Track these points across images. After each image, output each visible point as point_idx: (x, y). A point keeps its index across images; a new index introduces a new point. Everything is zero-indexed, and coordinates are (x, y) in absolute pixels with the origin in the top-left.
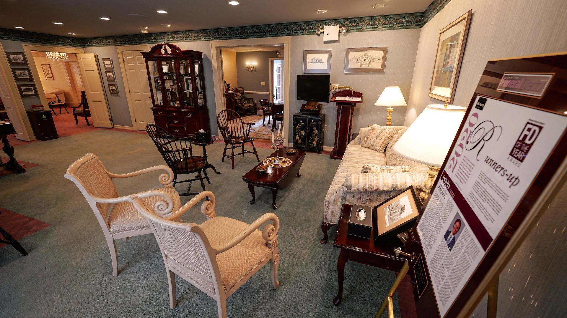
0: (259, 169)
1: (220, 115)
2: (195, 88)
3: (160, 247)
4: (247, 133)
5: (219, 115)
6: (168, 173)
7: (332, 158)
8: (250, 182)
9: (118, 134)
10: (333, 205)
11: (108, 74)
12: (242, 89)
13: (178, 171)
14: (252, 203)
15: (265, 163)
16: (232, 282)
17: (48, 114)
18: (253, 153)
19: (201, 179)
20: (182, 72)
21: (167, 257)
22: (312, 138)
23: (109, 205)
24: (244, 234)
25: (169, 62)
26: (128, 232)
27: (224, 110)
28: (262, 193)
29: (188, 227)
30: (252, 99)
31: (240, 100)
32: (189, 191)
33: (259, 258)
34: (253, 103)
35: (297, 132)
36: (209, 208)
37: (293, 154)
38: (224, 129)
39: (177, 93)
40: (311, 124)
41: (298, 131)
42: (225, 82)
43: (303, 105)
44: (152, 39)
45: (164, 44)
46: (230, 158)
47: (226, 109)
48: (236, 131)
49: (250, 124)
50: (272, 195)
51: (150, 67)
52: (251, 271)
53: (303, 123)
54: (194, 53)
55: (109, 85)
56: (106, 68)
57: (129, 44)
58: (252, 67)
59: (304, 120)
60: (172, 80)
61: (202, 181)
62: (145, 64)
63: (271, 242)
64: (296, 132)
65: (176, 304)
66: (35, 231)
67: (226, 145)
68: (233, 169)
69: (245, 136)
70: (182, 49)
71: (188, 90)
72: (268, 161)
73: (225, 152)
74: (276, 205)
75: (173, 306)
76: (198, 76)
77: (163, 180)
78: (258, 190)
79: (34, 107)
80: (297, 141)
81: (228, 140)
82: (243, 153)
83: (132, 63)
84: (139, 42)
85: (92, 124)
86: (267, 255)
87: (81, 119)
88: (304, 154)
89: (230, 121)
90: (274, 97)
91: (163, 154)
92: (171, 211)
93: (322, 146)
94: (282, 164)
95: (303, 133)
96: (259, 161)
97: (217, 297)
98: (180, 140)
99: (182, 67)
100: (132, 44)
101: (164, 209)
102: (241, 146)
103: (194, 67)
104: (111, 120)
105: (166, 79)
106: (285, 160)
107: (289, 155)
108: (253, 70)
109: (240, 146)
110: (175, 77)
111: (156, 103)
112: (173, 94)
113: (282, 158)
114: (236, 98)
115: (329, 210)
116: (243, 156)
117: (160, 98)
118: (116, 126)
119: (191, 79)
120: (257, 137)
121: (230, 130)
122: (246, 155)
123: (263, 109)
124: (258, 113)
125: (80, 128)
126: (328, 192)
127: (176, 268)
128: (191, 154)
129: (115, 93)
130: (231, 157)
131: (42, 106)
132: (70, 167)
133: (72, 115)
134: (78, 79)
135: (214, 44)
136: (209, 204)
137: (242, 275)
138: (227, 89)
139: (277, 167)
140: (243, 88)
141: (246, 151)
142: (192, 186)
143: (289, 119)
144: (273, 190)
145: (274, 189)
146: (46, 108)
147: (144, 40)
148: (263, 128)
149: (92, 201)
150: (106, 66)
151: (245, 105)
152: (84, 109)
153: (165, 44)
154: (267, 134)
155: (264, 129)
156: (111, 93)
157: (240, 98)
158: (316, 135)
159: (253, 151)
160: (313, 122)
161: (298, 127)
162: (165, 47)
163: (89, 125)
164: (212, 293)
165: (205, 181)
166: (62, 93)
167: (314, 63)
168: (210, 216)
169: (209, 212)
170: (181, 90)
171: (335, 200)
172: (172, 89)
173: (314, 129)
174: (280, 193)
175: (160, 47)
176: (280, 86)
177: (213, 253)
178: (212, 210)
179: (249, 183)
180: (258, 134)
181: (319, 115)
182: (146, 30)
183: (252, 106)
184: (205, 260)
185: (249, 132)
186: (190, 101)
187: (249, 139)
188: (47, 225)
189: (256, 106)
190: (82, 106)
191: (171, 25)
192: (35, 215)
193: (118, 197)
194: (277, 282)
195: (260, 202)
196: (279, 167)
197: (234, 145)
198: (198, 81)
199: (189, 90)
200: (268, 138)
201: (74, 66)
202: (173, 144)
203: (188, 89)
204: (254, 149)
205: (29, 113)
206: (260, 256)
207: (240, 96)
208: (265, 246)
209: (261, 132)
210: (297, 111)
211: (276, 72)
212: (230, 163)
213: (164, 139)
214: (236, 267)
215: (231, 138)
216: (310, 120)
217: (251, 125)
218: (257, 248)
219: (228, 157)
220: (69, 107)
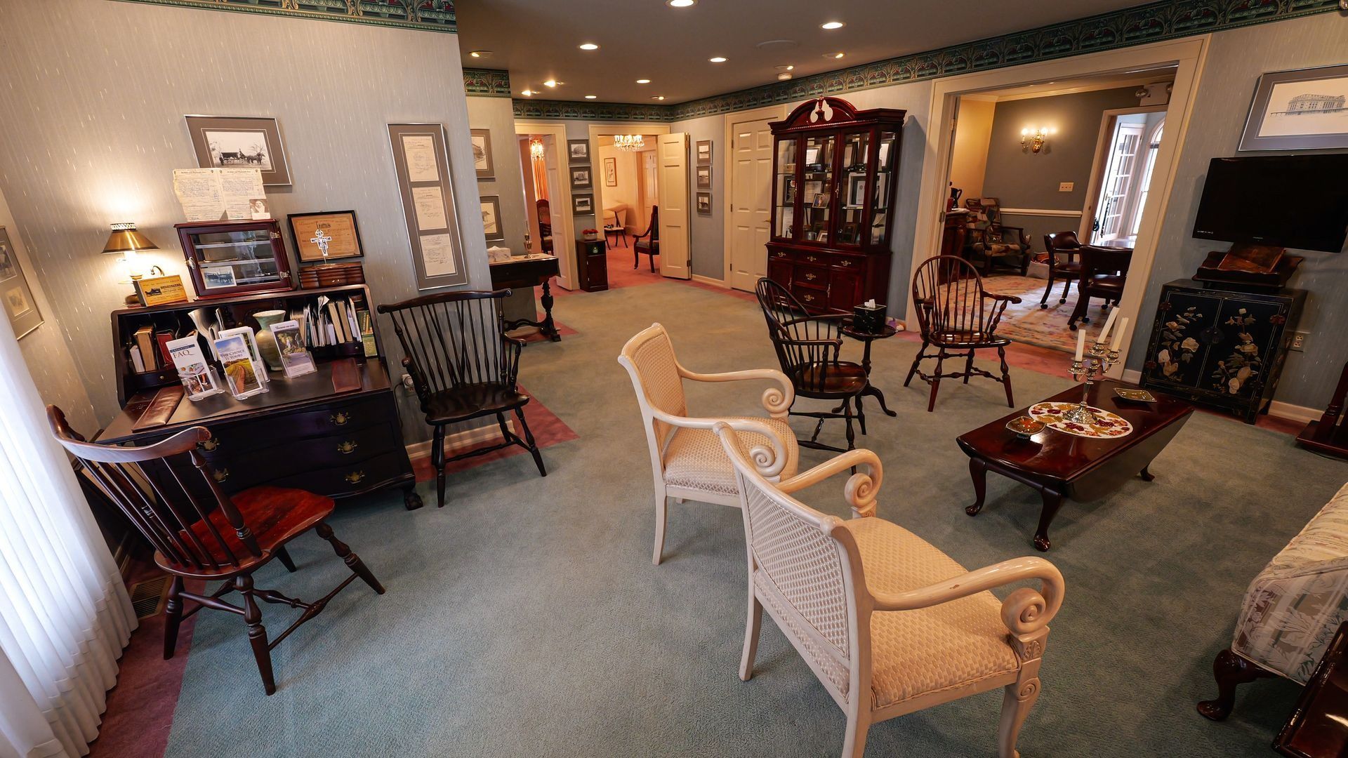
0: (1015, 426)
1: (924, 269)
2: (870, 199)
3: (748, 542)
4: (992, 323)
5: (919, 270)
6: (784, 389)
7: (1302, 445)
8: (980, 457)
9: (694, 294)
10: (1288, 610)
11: (701, 173)
12: (993, 203)
13: (801, 389)
14: (972, 512)
15: (1034, 412)
16: (894, 693)
17: (601, 245)
18: (998, 380)
19: (848, 417)
20: (847, 162)
21: (756, 567)
22: (1228, 368)
23: (670, 426)
24: (954, 587)
25: (821, 140)
26: (692, 488)
27: (936, 258)
28: (1008, 494)
29: (826, 523)
30: (1021, 230)
31: (981, 233)
32: (814, 438)
33: (978, 665)
34: (1018, 241)
35: (1165, 340)
36: (863, 492)
37: (1144, 405)
38: (925, 306)
39: (827, 212)
40: (1236, 320)
41: (1172, 337)
42: (951, 184)
43: (1214, 257)
44: (795, 92)
45: (819, 101)
46: (929, 382)
47: (939, 254)
48: (960, 312)
49: (1006, 299)
50: (1040, 506)
51: (780, 153)
52: (947, 688)
53: (1200, 315)
54: (886, 114)
55: (699, 194)
56: (699, 161)
57: (749, 107)
58: (1038, 142)
59: (1208, 307)
60: (821, 182)
61: (849, 423)
62: (771, 149)
63: (1025, 639)
64: (1163, 339)
65: (752, 675)
66: (560, 441)
67: (925, 346)
68: (931, 409)
69: (984, 330)
70: (859, 108)
71: (853, 206)
72: (1045, 410)
73: (916, 365)
74: (1046, 539)
75: (746, 676)
76: (884, 170)
77: (771, 402)
78: (997, 483)
79: (586, 232)
80: (1160, 367)
81: (932, 336)
82: (967, 374)
83: (747, 148)
84: (769, 102)
85: (658, 270)
86: (1004, 668)
87: (644, 257)
88: (1183, 412)
89: (946, 285)
90: (1094, 226)
91: (778, 345)
92: (778, 474)
93: (1264, 401)
94: (1093, 428)
95: (1190, 344)
96: (1011, 405)
97: (850, 707)
98: (818, 320)
99: (849, 150)
100: (755, 106)
101: (766, 464)
102: (965, 355)
103: (879, 147)
104: (689, 263)
105: (810, 180)
106: (1107, 418)
107: (1121, 405)
108: (1042, 149)
109: (961, 355)
110: (829, 176)
111: (778, 234)
112: (817, 213)
113: (1096, 411)
114: (972, 226)
115: (1264, 620)
116: (966, 381)
117: (789, 222)
118: (695, 277)
119: (867, 179)
120: (1016, 337)
121: (943, 307)
122: (975, 381)
123: (1050, 261)
124: (1030, 270)
125: (640, 274)
126: (1275, 561)
127: (772, 599)
128: (836, 356)
129: (705, 210)
130: (932, 379)
131: (596, 232)
132: (628, 343)
133: (631, 249)
134: (651, 183)
135: (942, 86)
136: (866, 483)
137: (923, 685)
138: (952, 203)
139: (1075, 432)
140: (996, 200)
141: (976, 369)
142: (824, 428)
143: (1145, 295)
144: (1046, 497)
145: (1052, 494)
146: (601, 236)
147: (778, 95)
148: (1042, 313)
149: (649, 413)
150: (701, 157)
151: (994, 247)
152: (652, 239)
153: (823, 100)
154: (1051, 333)
155: (1041, 318)
156: (699, 210)
157: (983, 227)
158: (1250, 357)
159: (1000, 375)
160: (1244, 316)
161: (1175, 325)
162: (821, 106)
163: (653, 270)
164: (840, 693)
165: (856, 423)
166: (623, 210)
167: (1299, 113)
168: (862, 511)
169: (861, 501)
170: (836, 204)
171: (1304, 596)
172: (817, 202)
173: (1247, 337)
174: (1067, 510)
175: (809, 107)
176: (1123, 193)
177: (867, 605)
178: (868, 499)
179: (975, 459)
180: (1019, 328)
181: (1276, 291)
182: (788, 72)
183: (1016, 251)
184: (843, 611)
185: (997, 320)
186: (852, 232)
187: (992, 338)
188: (575, 436)
189: (1028, 251)
190: (649, 234)
191: (845, 53)
192: (562, 414)
193: (684, 416)
194: (1015, 751)
195: (994, 516)
196: (1082, 434)
197: (947, 351)
198: (881, 183)
199: (856, 202)
200: (1053, 344)
201: (648, 160)
202: (801, 326)
203: (853, 202)
204: (1004, 369)
205: (578, 243)
206: (986, 662)
207: (985, 222)
208: (1003, 640)
209: (1031, 324)
210: (1181, 271)
211: (1118, 152)
212: (924, 395)
213: (786, 315)
214: (911, 661)
215: (943, 330)
216: (1231, 309)
217: (1009, 302)
218: (979, 638)
219: (923, 377)
220: (629, 235)
